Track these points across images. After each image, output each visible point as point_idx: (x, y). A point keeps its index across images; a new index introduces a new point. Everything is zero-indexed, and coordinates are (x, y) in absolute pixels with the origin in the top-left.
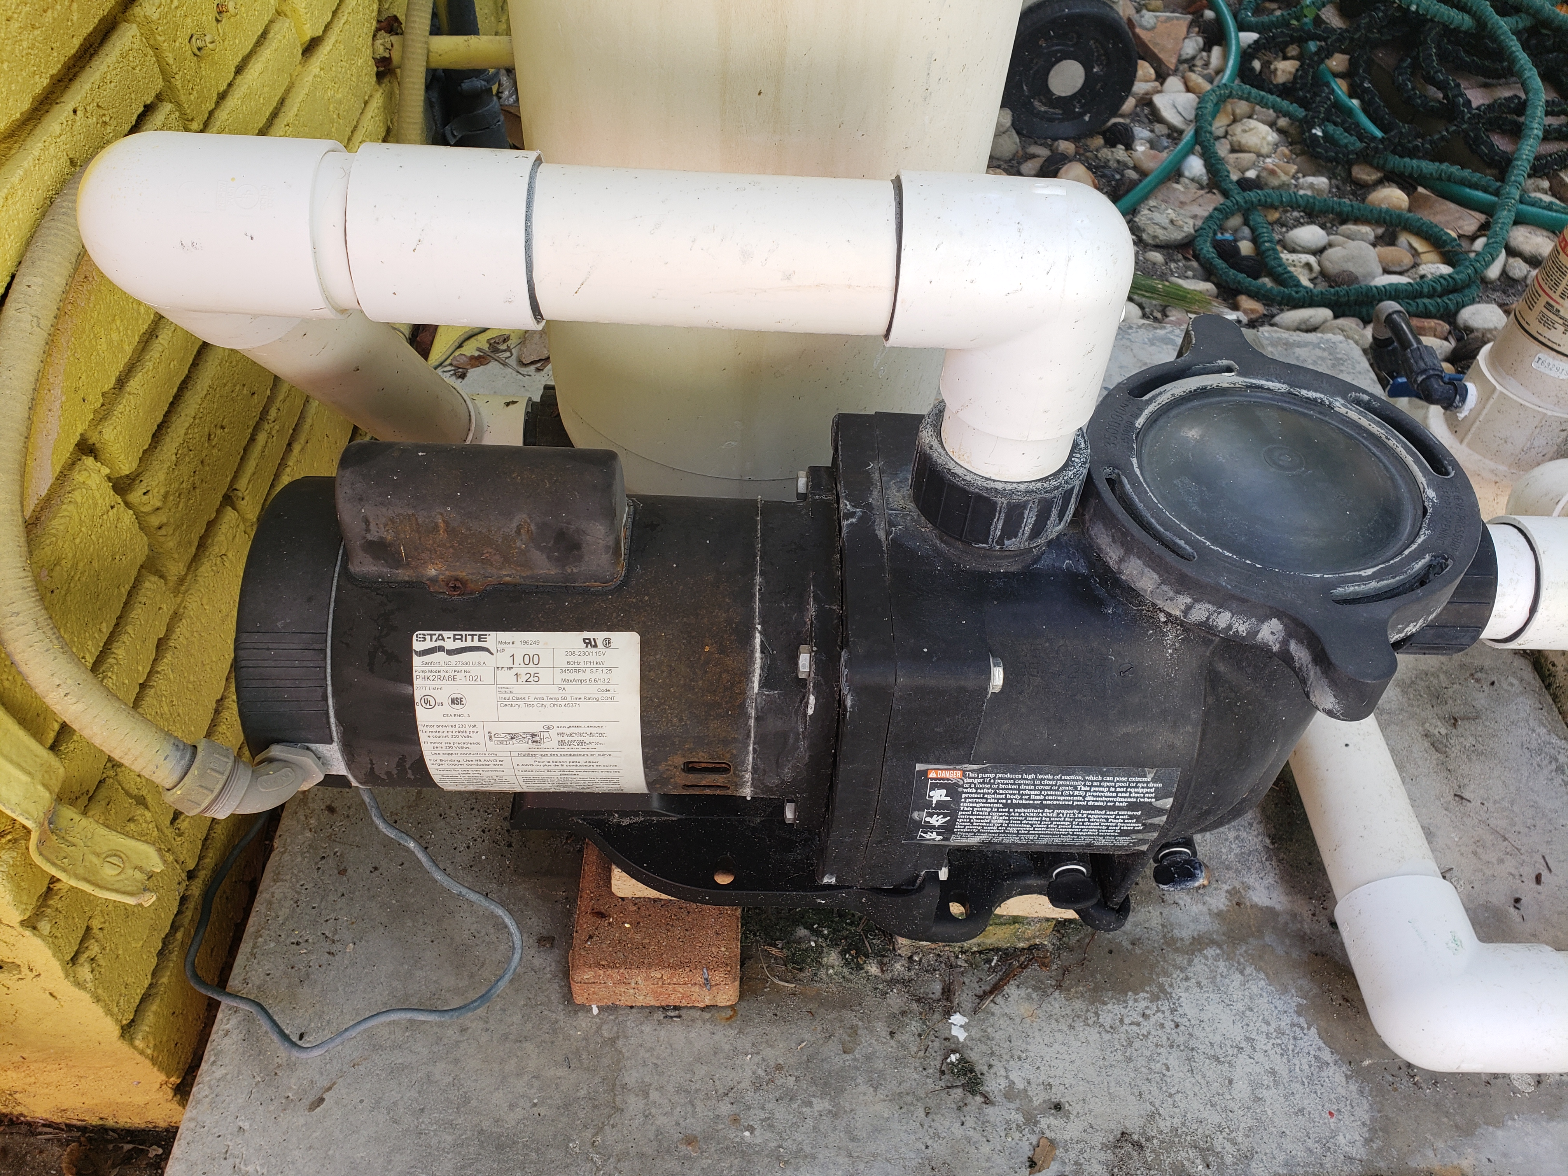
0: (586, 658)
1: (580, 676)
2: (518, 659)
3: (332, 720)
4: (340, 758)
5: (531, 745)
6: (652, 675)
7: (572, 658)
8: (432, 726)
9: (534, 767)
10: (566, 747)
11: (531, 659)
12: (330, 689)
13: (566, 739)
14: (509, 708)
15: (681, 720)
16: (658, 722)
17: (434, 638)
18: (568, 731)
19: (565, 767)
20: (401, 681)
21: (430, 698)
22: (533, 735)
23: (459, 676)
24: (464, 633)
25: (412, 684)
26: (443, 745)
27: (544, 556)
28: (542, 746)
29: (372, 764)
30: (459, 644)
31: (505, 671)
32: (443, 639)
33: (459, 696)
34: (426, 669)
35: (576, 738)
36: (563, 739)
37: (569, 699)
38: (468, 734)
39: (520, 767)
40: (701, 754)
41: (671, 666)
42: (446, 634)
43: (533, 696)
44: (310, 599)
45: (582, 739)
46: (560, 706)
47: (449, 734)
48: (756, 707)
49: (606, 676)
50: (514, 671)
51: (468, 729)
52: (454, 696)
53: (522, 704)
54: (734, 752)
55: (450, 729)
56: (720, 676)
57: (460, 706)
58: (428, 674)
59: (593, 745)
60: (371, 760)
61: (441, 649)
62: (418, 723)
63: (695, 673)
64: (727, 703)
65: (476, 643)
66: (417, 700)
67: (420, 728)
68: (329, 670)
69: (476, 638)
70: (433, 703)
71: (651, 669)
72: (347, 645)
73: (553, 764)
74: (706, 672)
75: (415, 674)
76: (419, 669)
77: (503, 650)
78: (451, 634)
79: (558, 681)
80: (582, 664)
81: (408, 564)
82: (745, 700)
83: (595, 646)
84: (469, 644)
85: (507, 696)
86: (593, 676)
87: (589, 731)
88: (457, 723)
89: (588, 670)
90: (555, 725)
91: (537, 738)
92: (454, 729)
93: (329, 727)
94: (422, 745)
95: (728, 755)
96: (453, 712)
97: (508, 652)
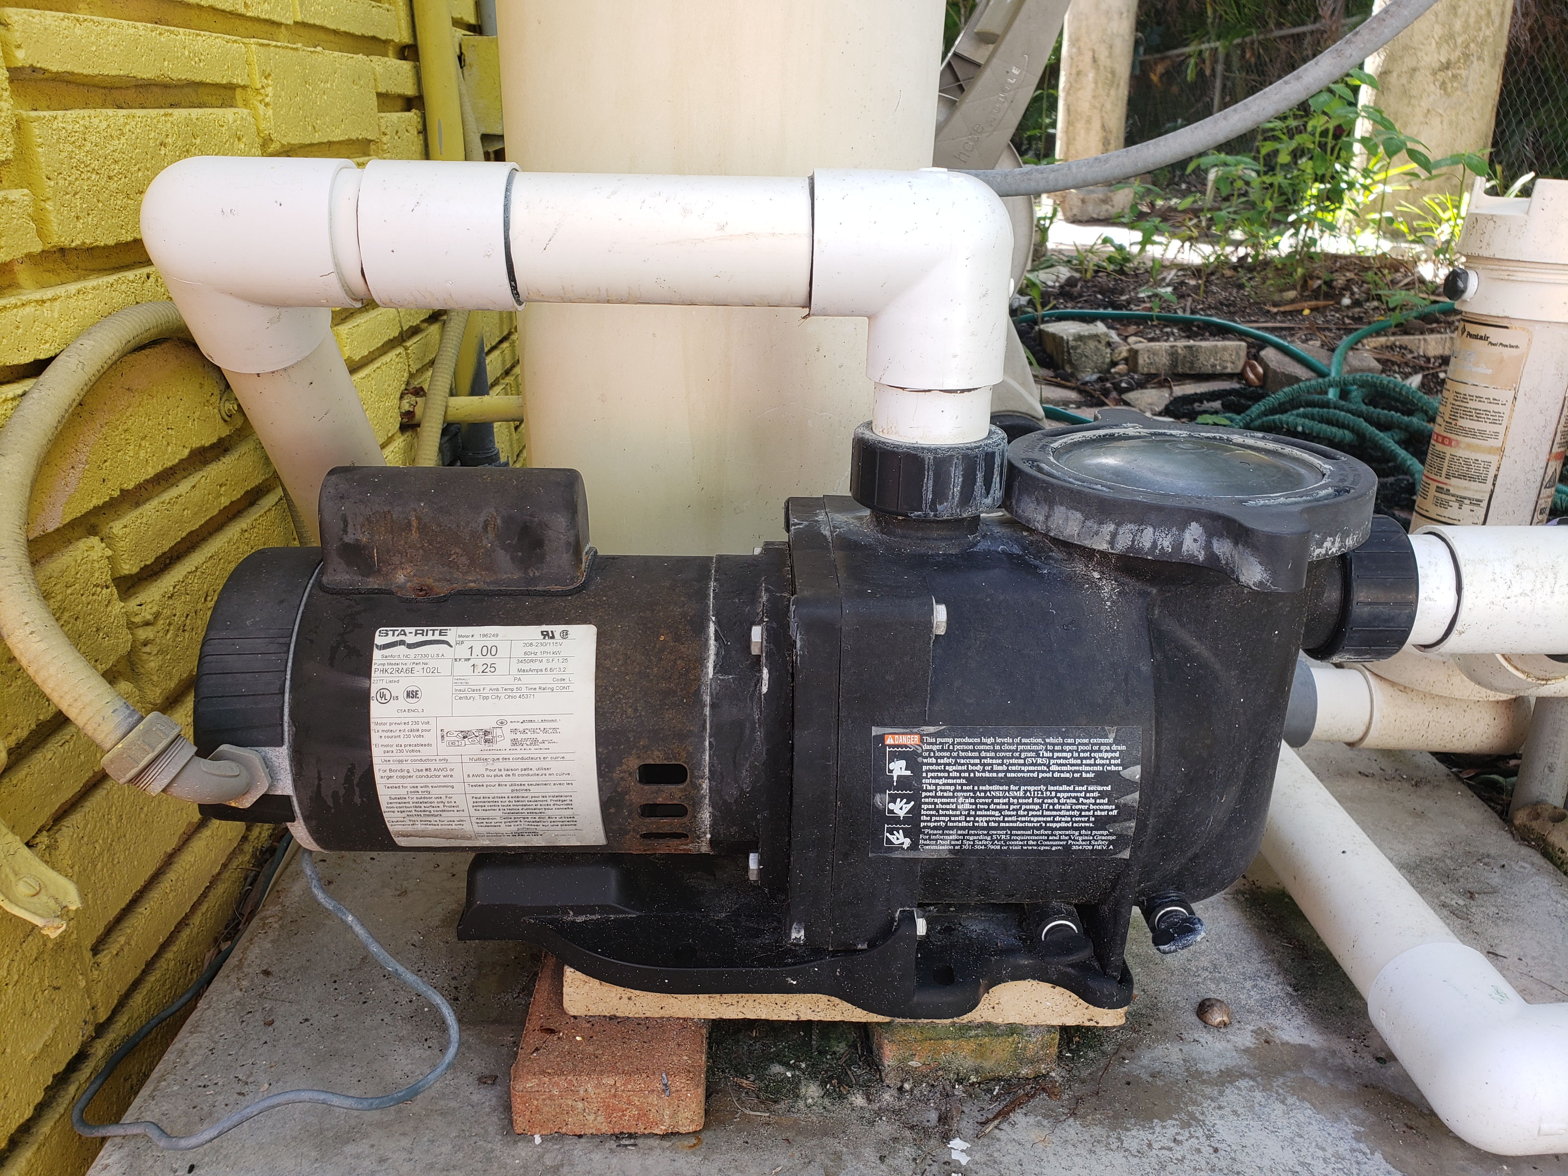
0: (543, 649)
1: (536, 666)
2: (477, 651)
3: (286, 718)
4: (288, 768)
5: (484, 746)
6: (608, 663)
7: (529, 649)
8: (385, 724)
9: (486, 779)
10: (519, 748)
11: (489, 651)
12: (288, 683)
13: (519, 736)
14: (464, 701)
15: (636, 710)
16: (612, 713)
17: (396, 633)
18: (521, 727)
19: (516, 778)
20: (359, 675)
21: (386, 692)
22: (486, 733)
23: (417, 668)
24: (425, 629)
25: (370, 677)
26: (394, 748)
27: (508, 557)
28: (495, 746)
29: (320, 779)
30: (420, 638)
31: (463, 662)
32: (405, 634)
33: (415, 689)
34: (386, 662)
35: (529, 735)
36: (515, 737)
37: (524, 690)
38: (420, 733)
39: (471, 779)
40: (656, 753)
41: (626, 655)
42: (407, 630)
43: (488, 688)
44: (281, 602)
45: (534, 736)
46: (515, 697)
47: (402, 734)
48: (711, 695)
49: (562, 666)
50: (471, 662)
51: (421, 727)
52: (410, 689)
53: (477, 696)
54: (690, 749)
55: (402, 727)
56: (675, 663)
57: (415, 700)
58: (386, 667)
59: (546, 745)
60: (319, 773)
61: (402, 643)
62: (372, 720)
63: (650, 661)
64: (682, 690)
65: (437, 637)
66: (373, 694)
67: (373, 726)
68: (290, 664)
69: (437, 633)
70: (388, 697)
71: (607, 657)
72: (311, 641)
73: (504, 773)
74: (661, 659)
75: (373, 667)
76: (378, 662)
77: (462, 642)
78: (413, 629)
79: (514, 671)
80: (539, 655)
81: (379, 570)
82: (700, 686)
83: (553, 637)
84: (430, 637)
85: (462, 688)
86: (549, 666)
87: (543, 726)
88: (410, 720)
89: (545, 660)
90: (509, 719)
91: (489, 737)
92: (407, 727)
93: (282, 725)
94: (373, 747)
95: (684, 754)
96: (407, 706)
97: (467, 644)
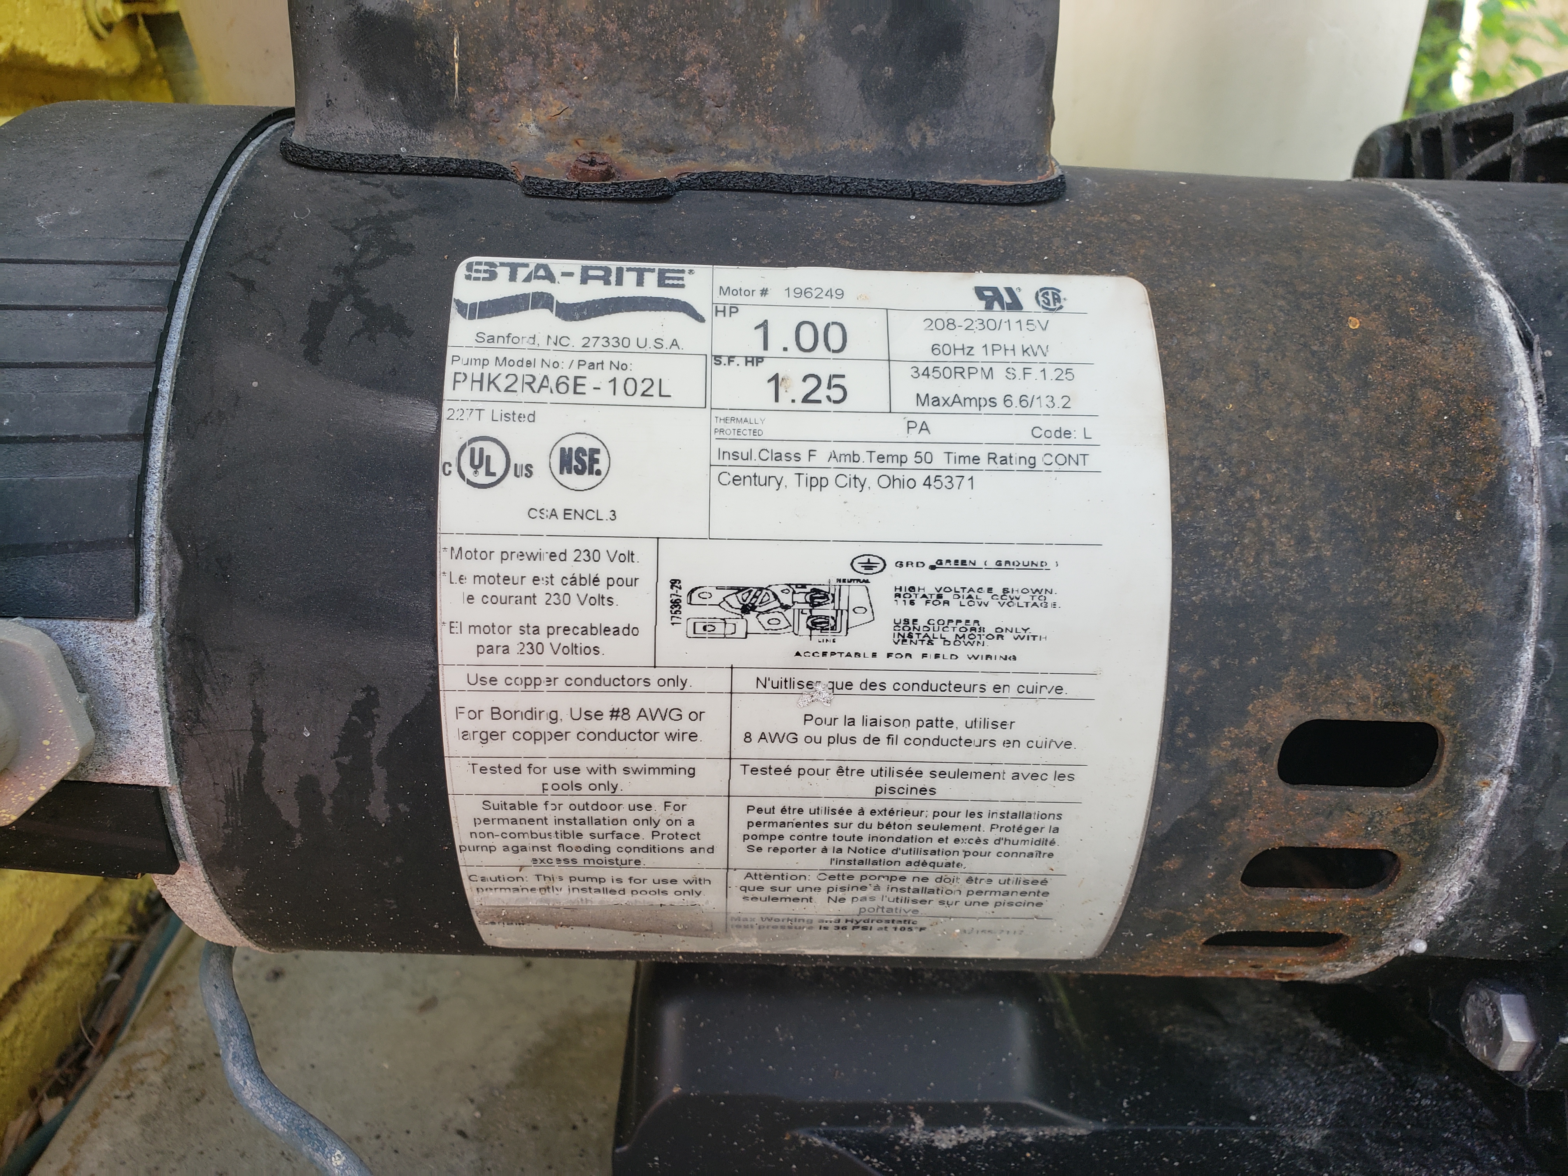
0: (989, 337)
1: (974, 387)
2: (782, 335)
3: (153, 522)
4: (155, 694)
5: (805, 641)
6: (1202, 388)
7: (944, 337)
8: (487, 555)
9: (801, 750)
10: (917, 650)
11: (821, 337)
12: (163, 406)
13: (922, 612)
14: (747, 490)
15: (1304, 540)
16: (1228, 548)
17: (522, 273)
18: (929, 581)
19: (900, 752)
20: (402, 390)
21: (491, 449)
22: (817, 596)
23: (593, 378)
24: (613, 265)
25: (436, 397)
26: (513, 639)
28: (843, 643)
30: (597, 291)
31: (739, 369)
32: (550, 277)
34: (491, 355)
35: (955, 611)
36: (909, 612)
37: (940, 461)
38: (601, 589)
39: (755, 749)
42: (557, 265)
43: (823, 452)
47: (541, 591)
49: (1058, 389)
50: (768, 369)
51: (605, 569)
55: (543, 568)
56: (1413, 397)
58: (492, 370)
59: (1008, 645)
60: (258, 714)
62: (443, 542)
63: (1333, 388)
64: (1445, 482)
65: (651, 288)
66: (448, 452)
67: (444, 562)
69: (651, 279)
70: (498, 466)
71: (1196, 370)
72: (249, 285)
73: (860, 731)
74: (1366, 385)
75: (450, 370)
76: (465, 354)
77: (734, 309)
78: (575, 266)
79: (905, 401)
80: (979, 354)
81: (464, 110)
82: (1504, 473)
84: (629, 289)
85: (742, 447)
86: (1016, 389)
87: (1000, 580)
88: (570, 545)
89: (999, 371)
90: (891, 554)
91: (827, 610)
92: (560, 569)
93: (137, 543)
94: (443, 632)
96: (562, 500)
97: (749, 316)
